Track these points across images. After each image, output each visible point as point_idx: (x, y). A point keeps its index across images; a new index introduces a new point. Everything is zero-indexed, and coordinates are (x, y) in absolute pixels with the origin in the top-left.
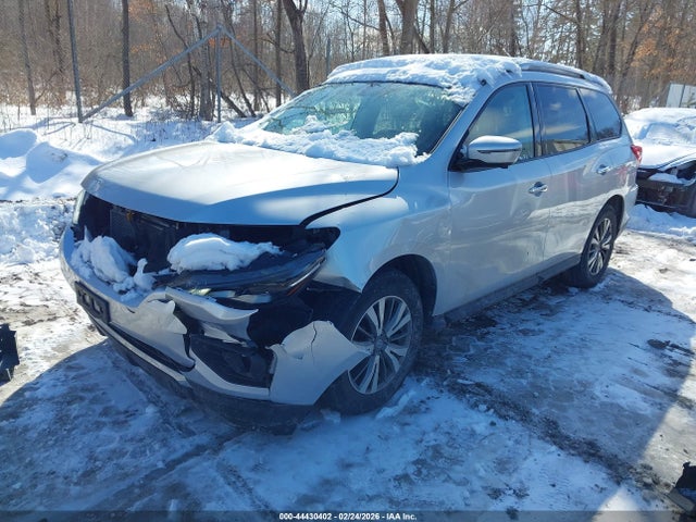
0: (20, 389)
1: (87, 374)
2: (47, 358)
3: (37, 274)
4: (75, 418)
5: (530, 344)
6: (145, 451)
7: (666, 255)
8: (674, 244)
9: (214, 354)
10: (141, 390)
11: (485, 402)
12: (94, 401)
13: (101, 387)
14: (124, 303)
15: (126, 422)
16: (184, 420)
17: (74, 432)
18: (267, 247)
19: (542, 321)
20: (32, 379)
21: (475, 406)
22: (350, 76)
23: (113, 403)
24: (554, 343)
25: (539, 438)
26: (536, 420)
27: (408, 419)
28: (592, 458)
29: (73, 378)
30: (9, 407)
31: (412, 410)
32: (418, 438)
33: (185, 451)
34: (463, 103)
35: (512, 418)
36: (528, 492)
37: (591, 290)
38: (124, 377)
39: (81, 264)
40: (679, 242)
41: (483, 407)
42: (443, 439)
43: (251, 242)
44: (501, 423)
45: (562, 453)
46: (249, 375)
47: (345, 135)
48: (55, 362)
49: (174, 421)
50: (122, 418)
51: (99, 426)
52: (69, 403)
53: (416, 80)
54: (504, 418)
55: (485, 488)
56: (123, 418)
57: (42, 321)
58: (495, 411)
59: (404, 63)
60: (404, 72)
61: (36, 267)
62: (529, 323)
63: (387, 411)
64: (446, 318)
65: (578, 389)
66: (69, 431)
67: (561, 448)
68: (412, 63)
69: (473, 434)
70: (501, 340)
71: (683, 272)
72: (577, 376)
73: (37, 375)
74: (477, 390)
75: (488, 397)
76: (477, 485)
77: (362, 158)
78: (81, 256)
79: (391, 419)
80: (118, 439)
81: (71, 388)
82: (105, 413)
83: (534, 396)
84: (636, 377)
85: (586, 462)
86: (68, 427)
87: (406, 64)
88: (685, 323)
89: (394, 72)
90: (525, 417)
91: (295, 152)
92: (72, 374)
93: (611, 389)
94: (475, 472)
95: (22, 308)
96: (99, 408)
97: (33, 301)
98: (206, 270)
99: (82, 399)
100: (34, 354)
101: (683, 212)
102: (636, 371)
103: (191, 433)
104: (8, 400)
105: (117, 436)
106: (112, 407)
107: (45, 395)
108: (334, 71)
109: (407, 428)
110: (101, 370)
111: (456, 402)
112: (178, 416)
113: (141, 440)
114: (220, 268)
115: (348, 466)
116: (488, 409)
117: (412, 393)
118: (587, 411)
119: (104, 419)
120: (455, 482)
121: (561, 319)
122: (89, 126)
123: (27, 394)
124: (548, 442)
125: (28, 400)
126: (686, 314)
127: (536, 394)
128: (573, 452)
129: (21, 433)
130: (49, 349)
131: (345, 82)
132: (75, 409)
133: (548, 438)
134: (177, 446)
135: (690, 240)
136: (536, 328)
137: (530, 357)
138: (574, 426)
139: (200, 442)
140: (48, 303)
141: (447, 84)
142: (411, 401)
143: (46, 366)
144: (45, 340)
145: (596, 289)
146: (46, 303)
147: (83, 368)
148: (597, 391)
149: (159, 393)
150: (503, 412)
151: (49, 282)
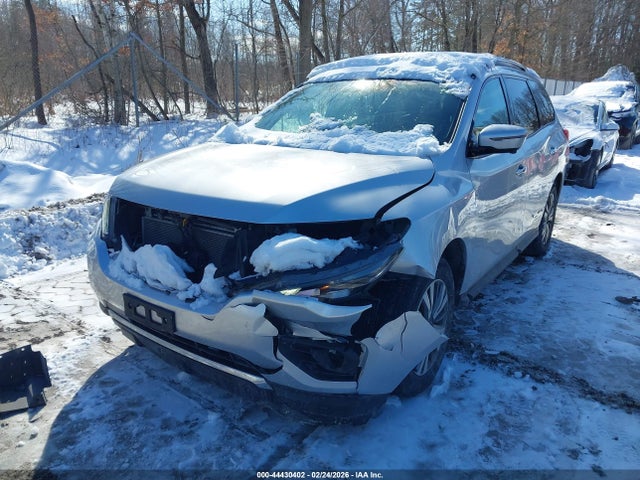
0: (62, 413)
1: (125, 388)
2: (75, 376)
3: (17, 290)
4: (137, 435)
5: (522, 311)
6: (229, 461)
7: (586, 222)
8: (586, 212)
9: (302, 352)
10: (190, 397)
11: (518, 369)
12: (148, 414)
13: (148, 399)
14: (196, 310)
15: (191, 433)
16: (250, 422)
17: (144, 451)
18: (349, 242)
19: (519, 289)
20: (70, 400)
21: (510, 373)
22: (338, 75)
23: (169, 414)
24: (541, 308)
25: (580, 396)
26: (567, 380)
27: (460, 394)
28: (632, 409)
29: (113, 394)
30: (59, 433)
31: (459, 385)
32: (478, 410)
33: (269, 454)
34: (463, 96)
35: (548, 381)
36: (599, 449)
37: (544, 257)
38: (167, 387)
39: (125, 275)
40: (589, 210)
41: (518, 374)
42: (501, 409)
43: (330, 238)
44: (540, 387)
45: (607, 408)
46: (340, 370)
47: (360, 130)
48: (85, 379)
49: (240, 425)
50: (186, 428)
51: (167, 440)
52: (123, 420)
53: (409, 76)
54: (541, 381)
55: (563, 450)
56: (188, 429)
57: (48, 338)
58: (531, 376)
59: (388, 62)
60: (393, 69)
61: (16, 282)
62: (510, 292)
63: (437, 390)
64: (469, 296)
65: (584, 347)
66: (139, 450)
67: (603, 403)
68: (396, 61)
69: (522, 400)
70: (496, 310)
71: (608, 236)
72: (577, 336)
73: (73, 395)
74: (504, 358)
75: (518, 365)
76: (554, 448)
77: (393, 150)
78: (123, 267)
79: (444, 396)
80: (193, 451)
81: (115, 404)
82: (166, 425)
83: (552, 358)
84: (624, 332)
85: (630, 413)
86: (136, 445)
87: (391, 62)
88: (634, 280)
89: (383, 69)
90: (557, 379)
91: (318, 148)
92: (110, 390)
93: (610, 344)
94: (546, 437)
95: (19, 326)
96: (157, 422)
97: (28, 317)
98: (295, 270)
99: (134, 414)
100: (58, 373)
101: (581, 184)
102: (621, 326)
103: (265, 436)
104: (54, 425)
105: (192, 448)
106: (169, 419)
107: (92, 415)
108: (313, 71)
109: (464, 403)
110: (139, 381)
111: (491, 372)
112: (241, 419)
113: (219, 449)
114: (309, 267)
115: (432, 447)
116: (524, 376)
117: (450, 369)
118: (603, 367)
119: (168, 433)
120: (534, 449)
121: (534, 286)
122: (9, 137)
123: (73, 417)
124: (589, 399)
125: (77, 423)
126: (630, 271)
127: (555, 356)
128: (615, 405)
129: (87, 460)
130: (73, 367)
131: (334, 81)
132: (133, 426)
133: (589, 396)
134: (260, 451)
135: (597, 208)
136: (518, 296)
137: (529, 323)
138: (599, 382)
139: (280, 443)
140: (47, 318)
141: (441, 79)
142: (453, 377)
143: (77, 385)
144: (64, 357)
145: (547, 256)
146: (43, 318)
147: (118, 382)
148: (600, 346)
149: (210, 398)
150: (538, 376)
151: (35, 297)
